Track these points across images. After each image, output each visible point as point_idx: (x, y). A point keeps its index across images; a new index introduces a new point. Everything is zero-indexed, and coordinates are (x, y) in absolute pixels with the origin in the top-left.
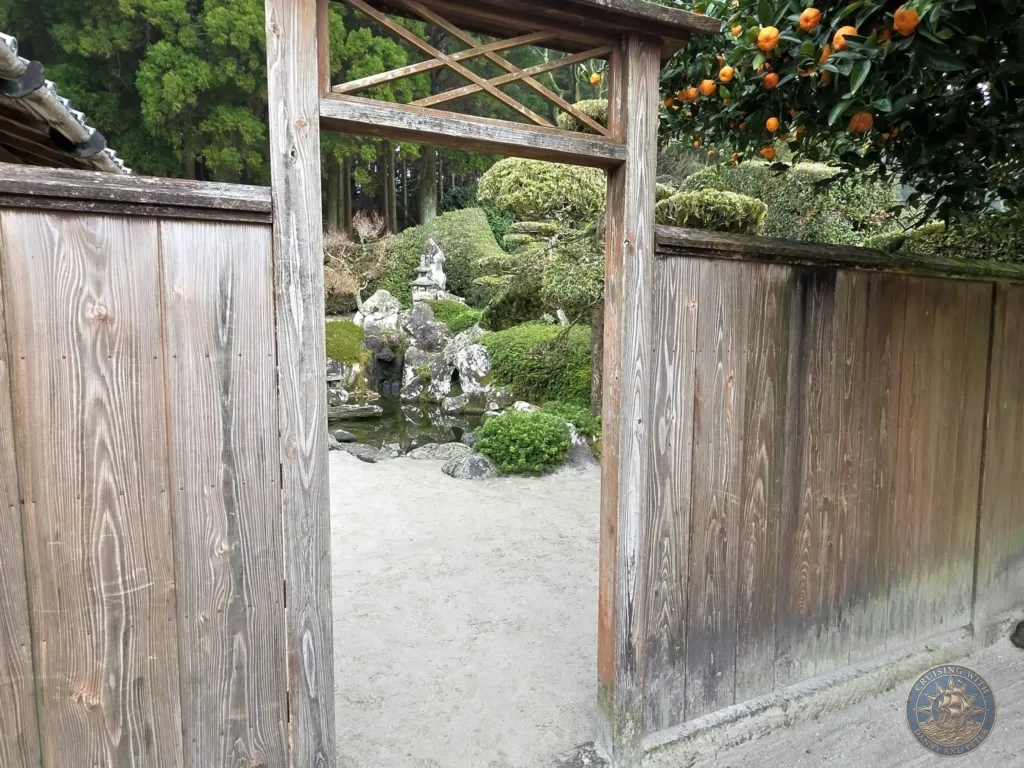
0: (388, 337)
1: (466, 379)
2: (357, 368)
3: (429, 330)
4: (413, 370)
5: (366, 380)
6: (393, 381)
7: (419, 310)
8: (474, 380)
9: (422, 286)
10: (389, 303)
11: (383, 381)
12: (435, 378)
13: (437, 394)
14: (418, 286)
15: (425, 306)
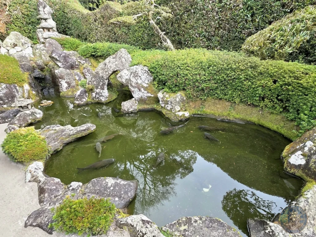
0: (36, 63)
1: (136, 89)
2: (27, 87)
3: (68, 57)
4: (66, 82)
5: (34, 92)
6: (49, 89)
7: (51, 44)
8: (142, 89)
9: (46, 28)
10: (23, 41)
11: (42, 90)
12: (97, 88)
13: (101, 98)
14: (43, 28)
15: (54, 41)
